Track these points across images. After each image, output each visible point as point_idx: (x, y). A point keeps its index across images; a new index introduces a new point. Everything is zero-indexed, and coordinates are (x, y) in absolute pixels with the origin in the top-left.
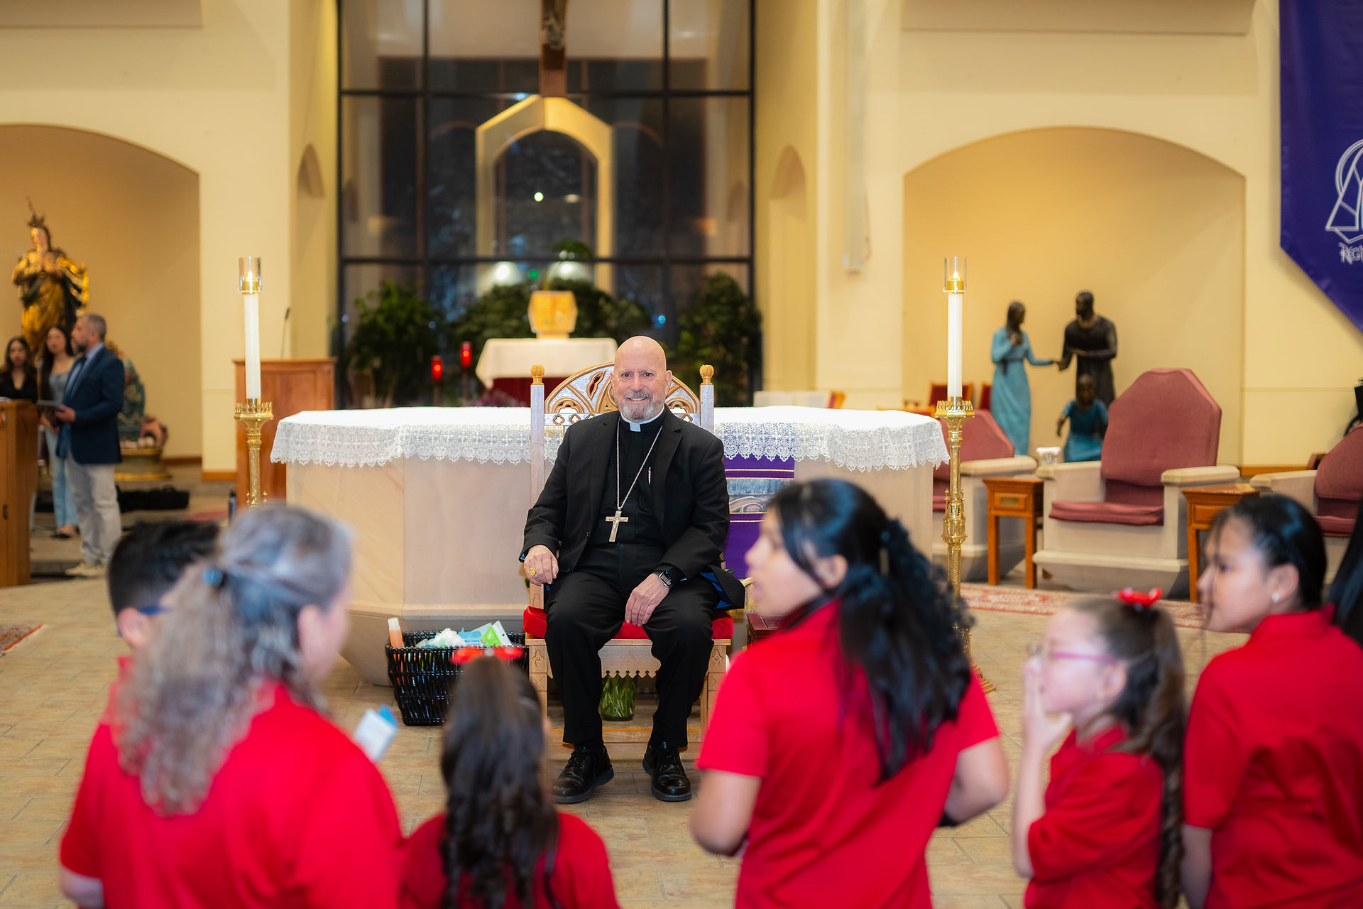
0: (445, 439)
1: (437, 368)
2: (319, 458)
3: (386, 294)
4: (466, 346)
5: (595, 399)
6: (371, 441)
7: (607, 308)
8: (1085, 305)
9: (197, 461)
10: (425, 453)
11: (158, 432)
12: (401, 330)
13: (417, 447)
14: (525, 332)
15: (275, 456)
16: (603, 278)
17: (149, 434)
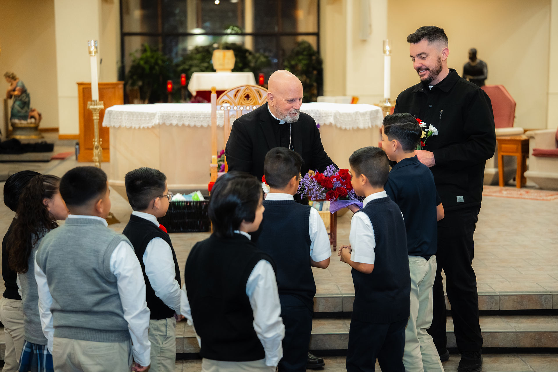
0: (176, 117)
1: (170, 86)
2: (124, 125)
3: (144, 51)
4: (183, 75)
5: (237, 100)
6: (145, 117)
7: (250, 57)
8: (473, 55)
9: (56, 130)
10: (168, 123)
11: (37, 116)
12: (152, 68)
13: (165, 120)
14: (211, 69)
15: (105, 124)
16: (248, 43)
17: (32, 117)
